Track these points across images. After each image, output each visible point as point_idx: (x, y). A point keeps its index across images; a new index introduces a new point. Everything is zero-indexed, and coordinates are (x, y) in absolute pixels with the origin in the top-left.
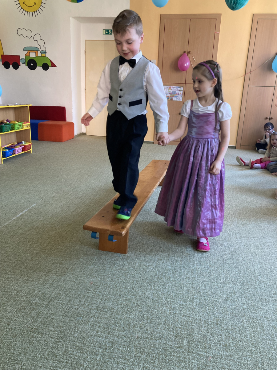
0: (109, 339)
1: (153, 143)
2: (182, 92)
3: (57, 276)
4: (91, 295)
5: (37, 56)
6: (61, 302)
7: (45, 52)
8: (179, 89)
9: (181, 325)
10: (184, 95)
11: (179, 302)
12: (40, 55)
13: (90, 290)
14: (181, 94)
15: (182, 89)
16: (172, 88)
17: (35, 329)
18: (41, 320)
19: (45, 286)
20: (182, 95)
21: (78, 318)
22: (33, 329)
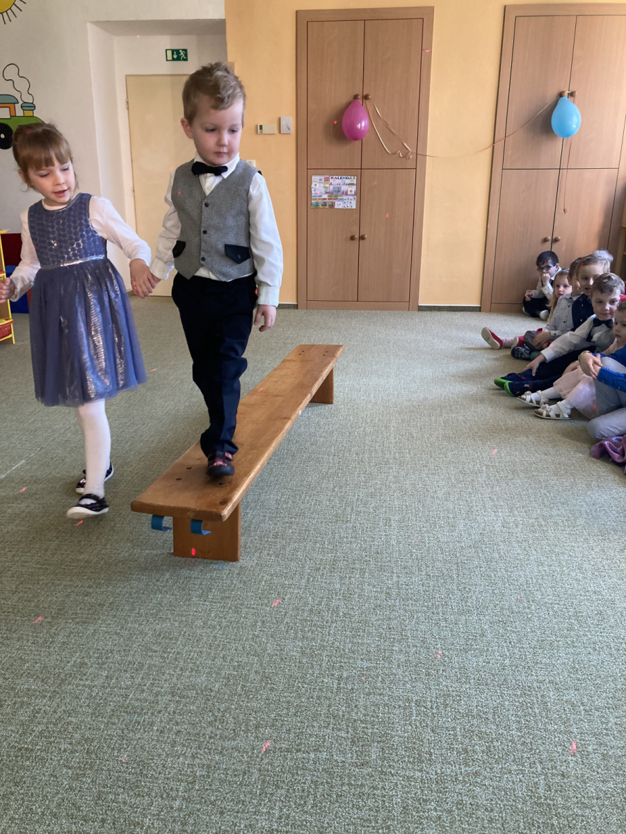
0: (201, 759)
1: (296, 307)
2: (354, 189)
3: (78, 623)
4: (157, 661)
5: (13, 116)
6: (87, 683)
7: (32, 107)
8: (348, 181)
9: (365, 715)
10: (359, 195)
11: (359, 662)
12: (19, 112)
13: (156, 651)
14: (353, 193)
15: (355, 182)
16: (331, 180)
17: (26, 749)
18: (41, 728)
19: (49, 648)
20: (355, 194)
21: (127, 717)
22: (23, 751)
